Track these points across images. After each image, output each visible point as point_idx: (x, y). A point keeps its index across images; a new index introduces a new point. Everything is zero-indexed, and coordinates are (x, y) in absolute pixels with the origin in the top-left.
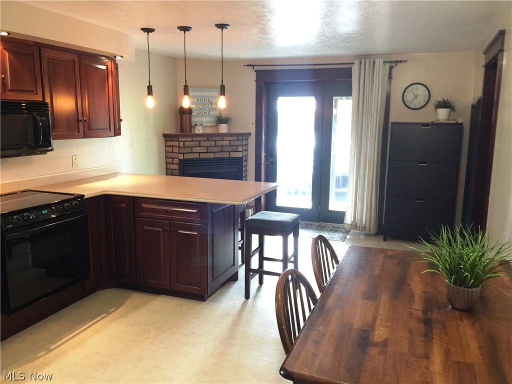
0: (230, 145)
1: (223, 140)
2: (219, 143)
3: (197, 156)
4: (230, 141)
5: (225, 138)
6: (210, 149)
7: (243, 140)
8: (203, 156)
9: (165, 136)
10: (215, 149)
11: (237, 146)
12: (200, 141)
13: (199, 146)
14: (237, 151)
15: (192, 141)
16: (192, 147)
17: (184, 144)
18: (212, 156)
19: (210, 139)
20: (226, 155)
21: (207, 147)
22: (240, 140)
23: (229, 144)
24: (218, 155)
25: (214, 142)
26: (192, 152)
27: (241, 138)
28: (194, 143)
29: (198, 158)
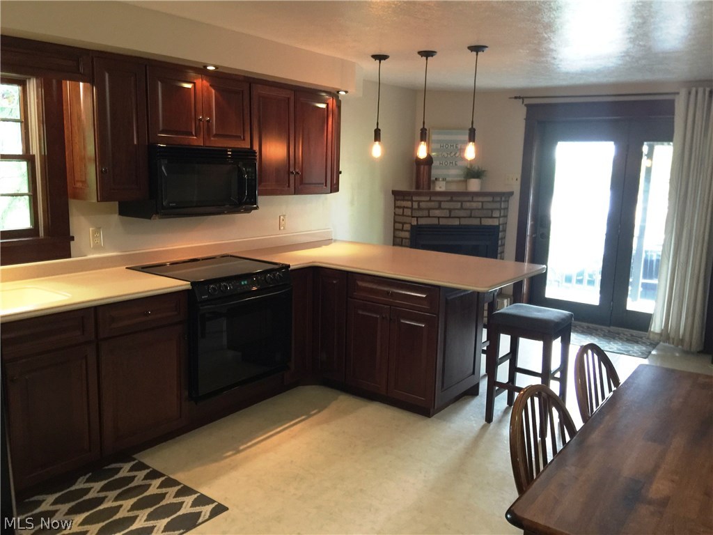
0: (482, 208)
1: (472, 201)
2: (467, 205)
3: (435, 221)
4: (482, 202)
5: (475, 199)
6: (454, 214)
7: (500, 202)
8: (443, 222)
9: (394, 193)
10: (462, 213)
11: (492, 210)
12: (440, 202)
13: (439, 208)
14: (492, 217)
15: (430, 201)
16: (429, 209)
17: (419, 205)
18: (456, 222)
19: (454, 199)
20: (475, 222)
21: (450, 210)
22: (496, 202)
23: (480, 207)
24: (465, 222)
25: (459, 204)
26: (429, 217)
27: (498, 199)
28: (433, 203)
29: (436, 225)
